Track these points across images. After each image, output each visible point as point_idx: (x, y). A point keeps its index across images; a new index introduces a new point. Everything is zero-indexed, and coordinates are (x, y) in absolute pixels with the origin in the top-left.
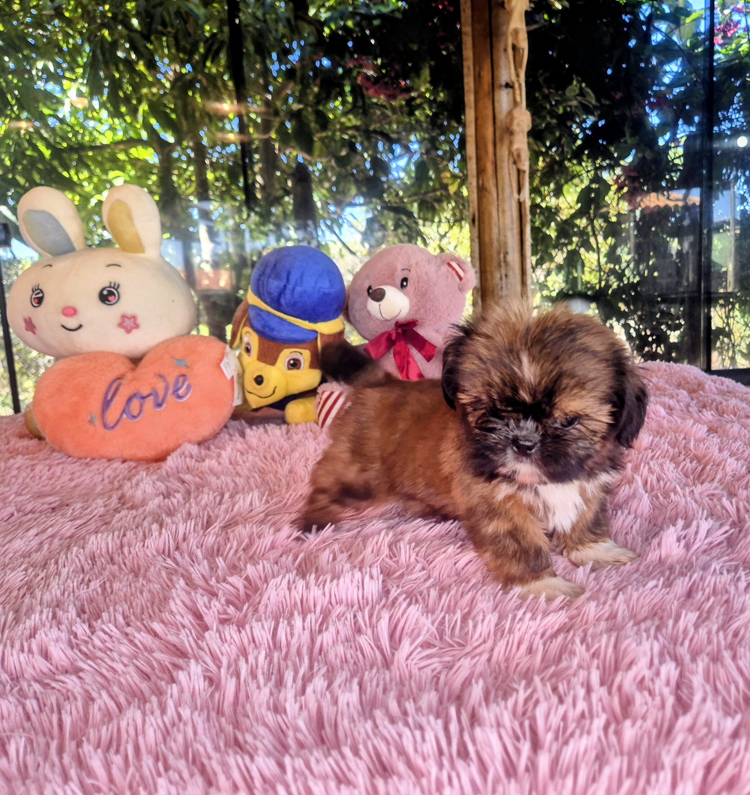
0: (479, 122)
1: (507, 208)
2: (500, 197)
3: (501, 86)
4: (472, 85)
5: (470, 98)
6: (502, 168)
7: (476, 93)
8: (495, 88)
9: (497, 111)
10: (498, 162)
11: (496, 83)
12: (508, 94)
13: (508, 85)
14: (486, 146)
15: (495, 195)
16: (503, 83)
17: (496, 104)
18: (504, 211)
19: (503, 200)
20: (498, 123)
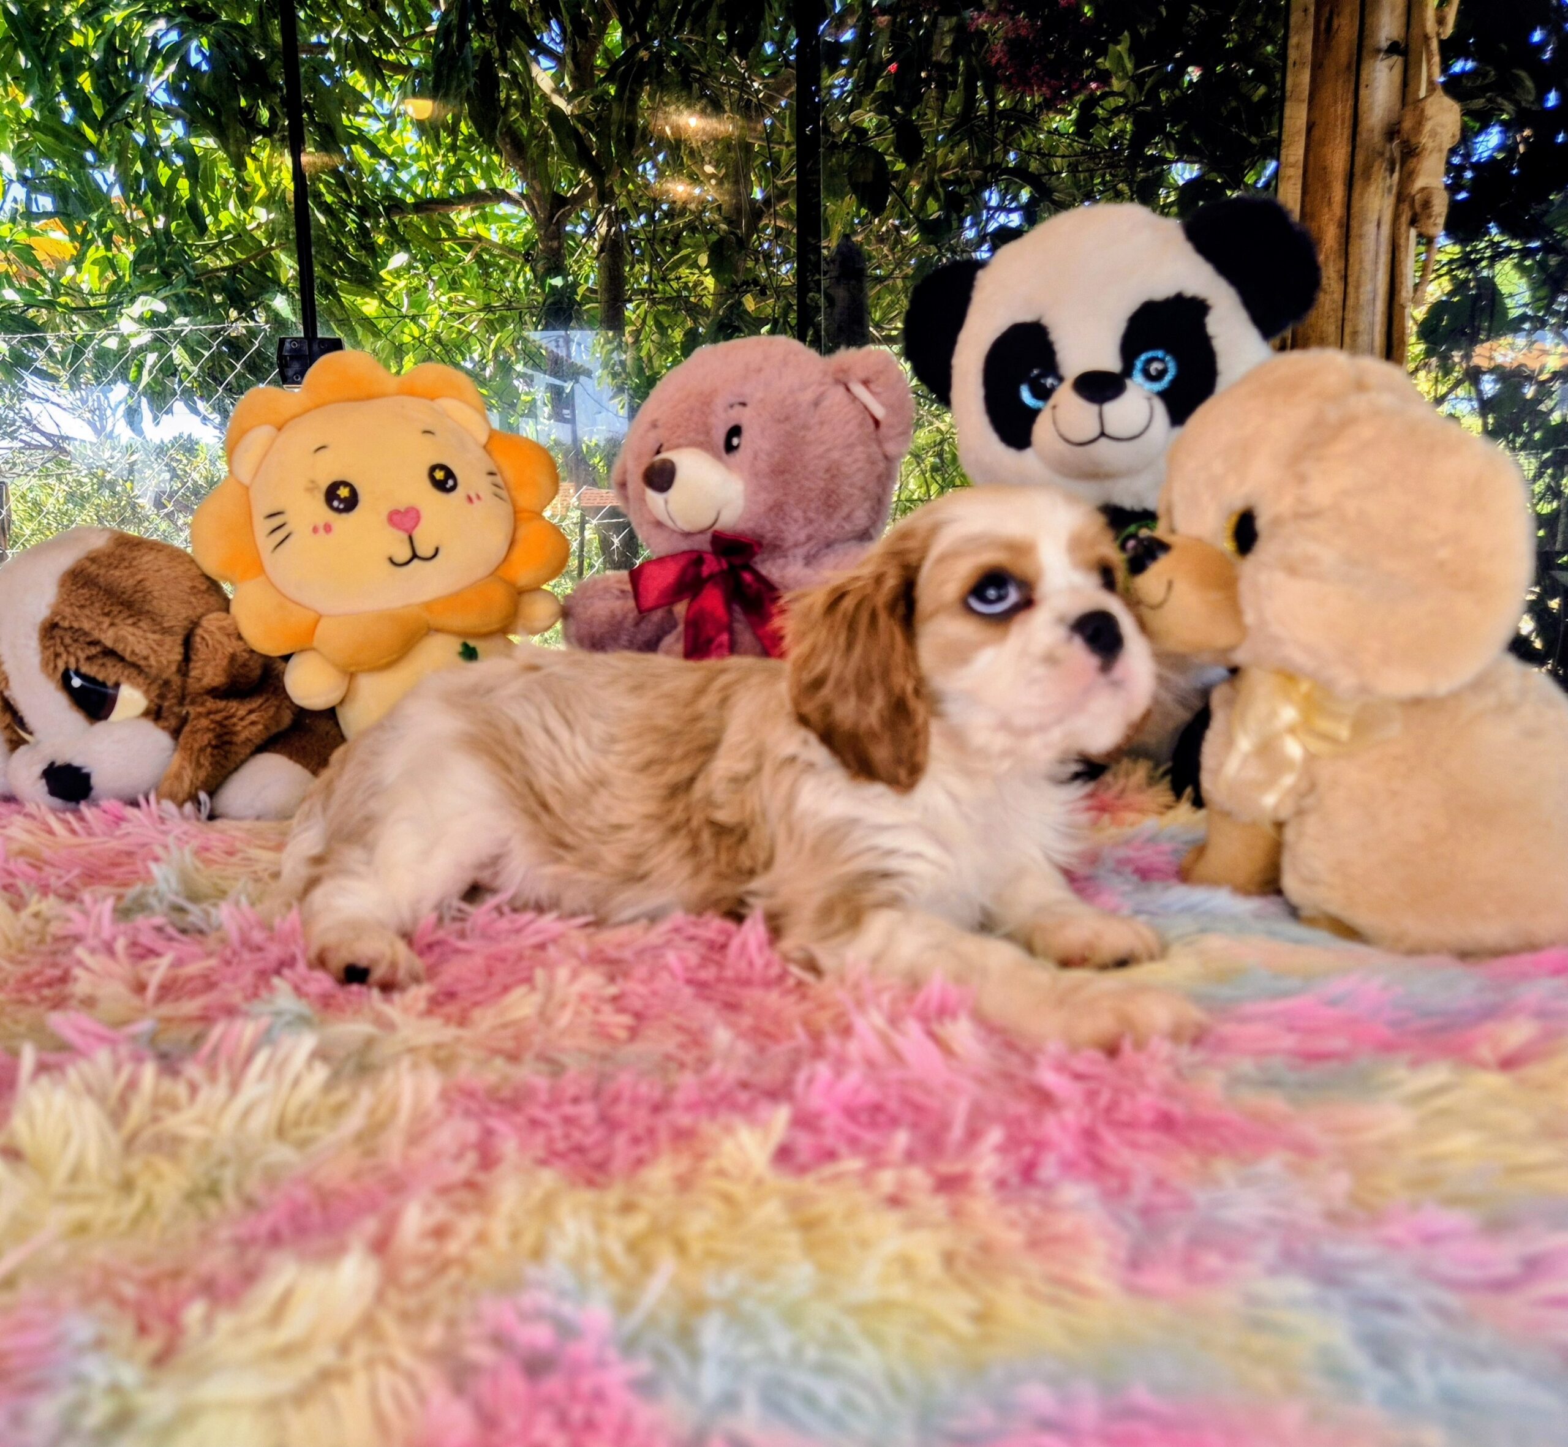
0: (1317, 133)
1: (1363, 326)
2: (1350, 302)
3: (1378, 51)
4: (1309, 47)
5: (1300, 80)
6: (1361, 237)
7: (1317, 67)
8: (1365, 53)
9: (1363, 106)
10: (1354, 224)
11: (1368, 43)
12: (1391, 68)
13: (1394, 48)
14: (1327, 186)
15: (1338, 296)
16: (1384, 44)
17: (1363, 92)
18: (1355, 333)
19: (1357, 309)
20: (1363, 135)
